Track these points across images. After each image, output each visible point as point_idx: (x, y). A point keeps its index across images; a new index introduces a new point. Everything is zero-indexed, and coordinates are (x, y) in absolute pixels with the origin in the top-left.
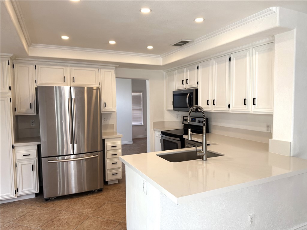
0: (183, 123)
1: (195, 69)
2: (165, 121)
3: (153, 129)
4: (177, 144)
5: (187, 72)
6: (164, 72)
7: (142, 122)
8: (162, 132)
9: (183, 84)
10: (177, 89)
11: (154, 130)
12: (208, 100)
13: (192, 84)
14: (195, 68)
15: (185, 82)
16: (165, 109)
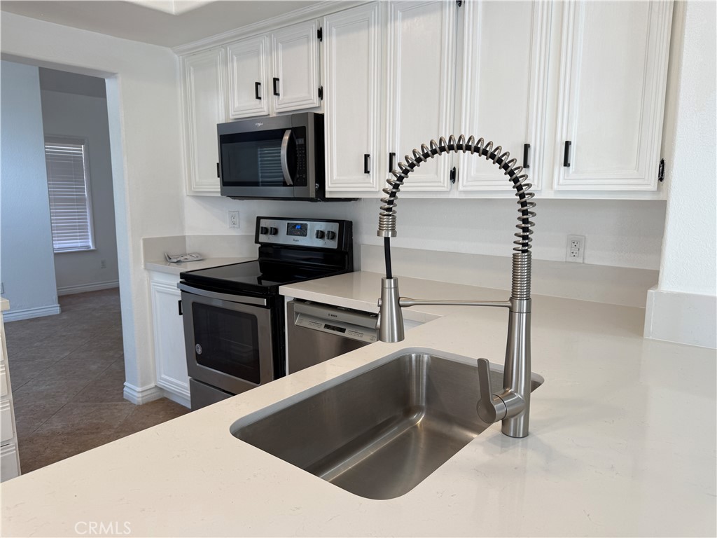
0: (257, 241)
1: (308, 41)
2: (188, 233)
3: (143, 266)
4: (253, 318)
5: (274, 54)
6: (176, 56)
7: (90, 240)
8: (183, 275)
9: (258, 98)
10: (231, 117)
11: (146, 268)
12: (367, 157)
13: (296, 98)
14: (308, 37)
15: (266, 90)
16: (185, 191)
